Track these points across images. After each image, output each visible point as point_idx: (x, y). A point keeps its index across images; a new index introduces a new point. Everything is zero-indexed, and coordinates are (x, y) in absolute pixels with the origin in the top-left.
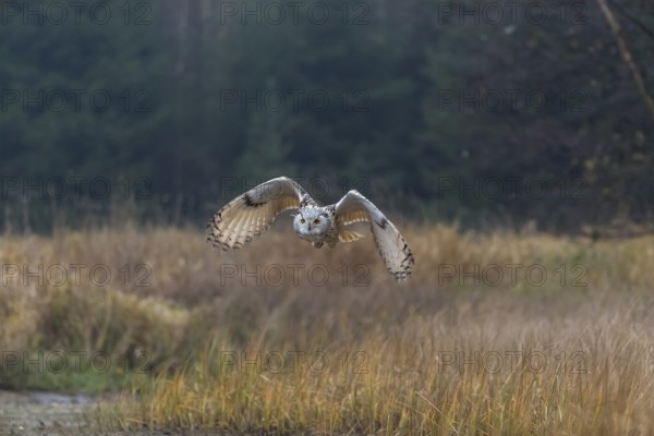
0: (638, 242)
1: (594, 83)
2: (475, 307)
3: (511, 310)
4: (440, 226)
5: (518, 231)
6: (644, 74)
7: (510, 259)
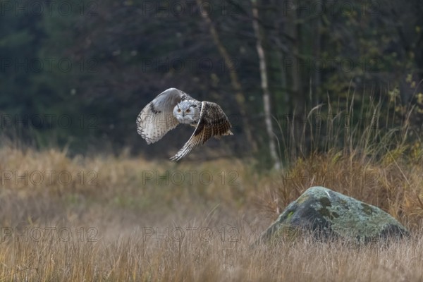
0: (214, 164)
1: (179, 35)
2: (80, 217)
3: (110, 220)
4: (53, 151)
5: (117, 155)
6: (218, 30)
7: (109, 178)
